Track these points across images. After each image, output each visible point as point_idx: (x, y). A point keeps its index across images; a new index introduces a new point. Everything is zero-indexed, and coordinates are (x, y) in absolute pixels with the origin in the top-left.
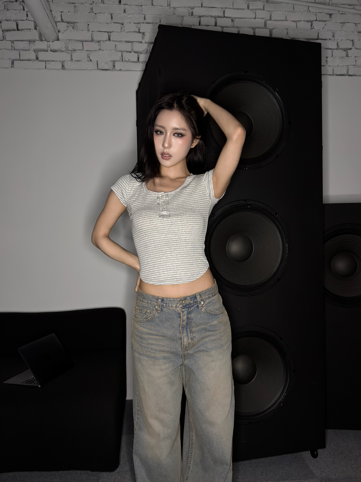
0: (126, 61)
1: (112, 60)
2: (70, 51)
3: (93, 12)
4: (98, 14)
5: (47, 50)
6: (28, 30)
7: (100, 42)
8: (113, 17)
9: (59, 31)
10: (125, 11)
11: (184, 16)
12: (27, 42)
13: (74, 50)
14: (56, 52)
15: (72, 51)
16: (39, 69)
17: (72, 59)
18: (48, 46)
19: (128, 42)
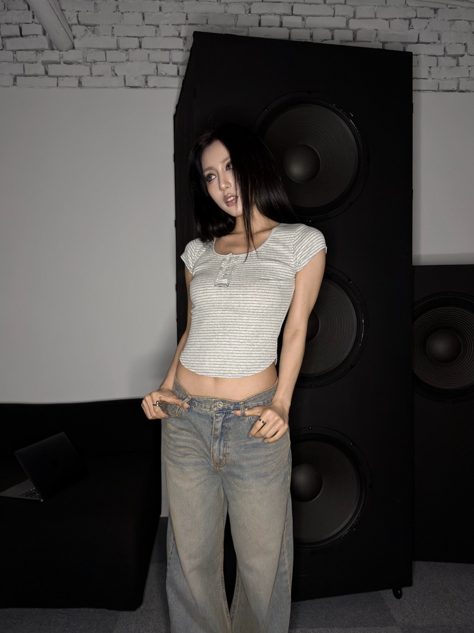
0: (162, 76)
1: (144, 74)
2: (90, 63)
3: (119, 11)
4: (125, 13)
5: (59, 61)
6: (35, 36)
7: (128, 51)
8: (145, 19)
9: (74, 37)
10: (160, 9)
11: (239, 14)
12: (33, 52)
13: (95, 62)
14: (71, 65)
15: (91, 63)
16: (49, 87)
17: (91, 74)
18: (61, 55)
19: (165, 50)
